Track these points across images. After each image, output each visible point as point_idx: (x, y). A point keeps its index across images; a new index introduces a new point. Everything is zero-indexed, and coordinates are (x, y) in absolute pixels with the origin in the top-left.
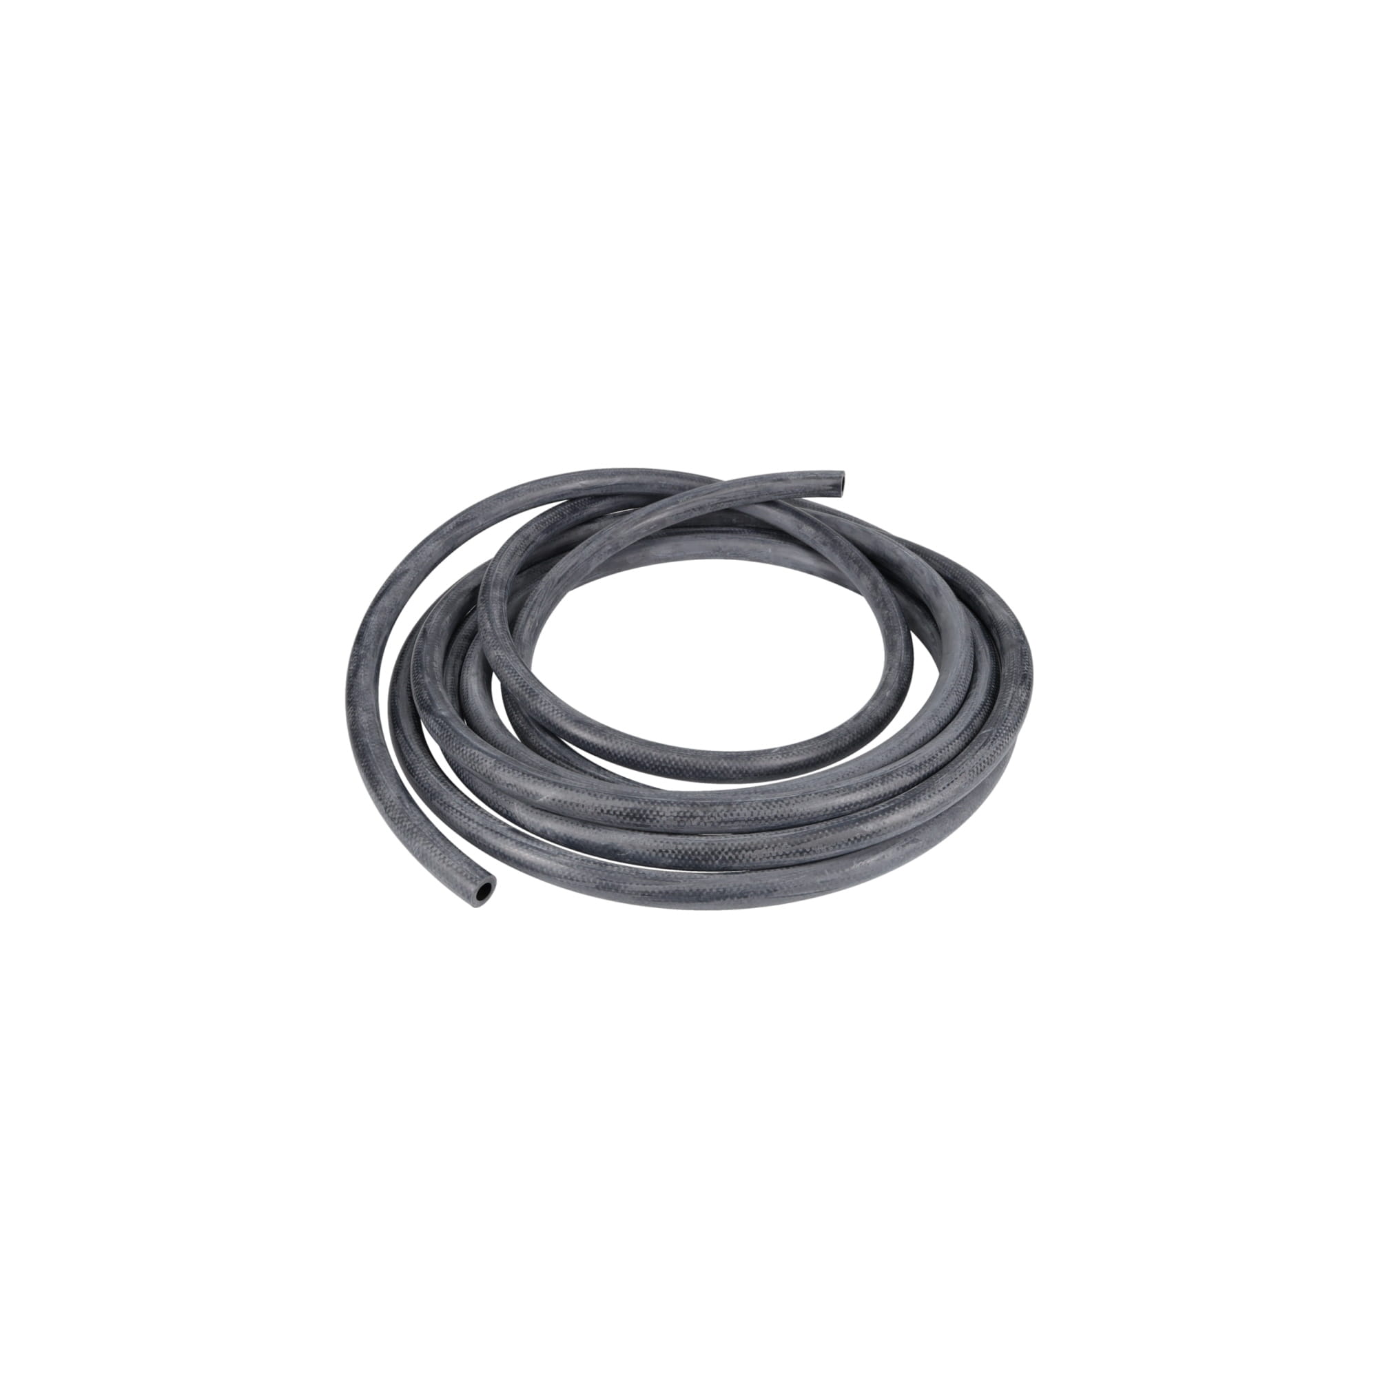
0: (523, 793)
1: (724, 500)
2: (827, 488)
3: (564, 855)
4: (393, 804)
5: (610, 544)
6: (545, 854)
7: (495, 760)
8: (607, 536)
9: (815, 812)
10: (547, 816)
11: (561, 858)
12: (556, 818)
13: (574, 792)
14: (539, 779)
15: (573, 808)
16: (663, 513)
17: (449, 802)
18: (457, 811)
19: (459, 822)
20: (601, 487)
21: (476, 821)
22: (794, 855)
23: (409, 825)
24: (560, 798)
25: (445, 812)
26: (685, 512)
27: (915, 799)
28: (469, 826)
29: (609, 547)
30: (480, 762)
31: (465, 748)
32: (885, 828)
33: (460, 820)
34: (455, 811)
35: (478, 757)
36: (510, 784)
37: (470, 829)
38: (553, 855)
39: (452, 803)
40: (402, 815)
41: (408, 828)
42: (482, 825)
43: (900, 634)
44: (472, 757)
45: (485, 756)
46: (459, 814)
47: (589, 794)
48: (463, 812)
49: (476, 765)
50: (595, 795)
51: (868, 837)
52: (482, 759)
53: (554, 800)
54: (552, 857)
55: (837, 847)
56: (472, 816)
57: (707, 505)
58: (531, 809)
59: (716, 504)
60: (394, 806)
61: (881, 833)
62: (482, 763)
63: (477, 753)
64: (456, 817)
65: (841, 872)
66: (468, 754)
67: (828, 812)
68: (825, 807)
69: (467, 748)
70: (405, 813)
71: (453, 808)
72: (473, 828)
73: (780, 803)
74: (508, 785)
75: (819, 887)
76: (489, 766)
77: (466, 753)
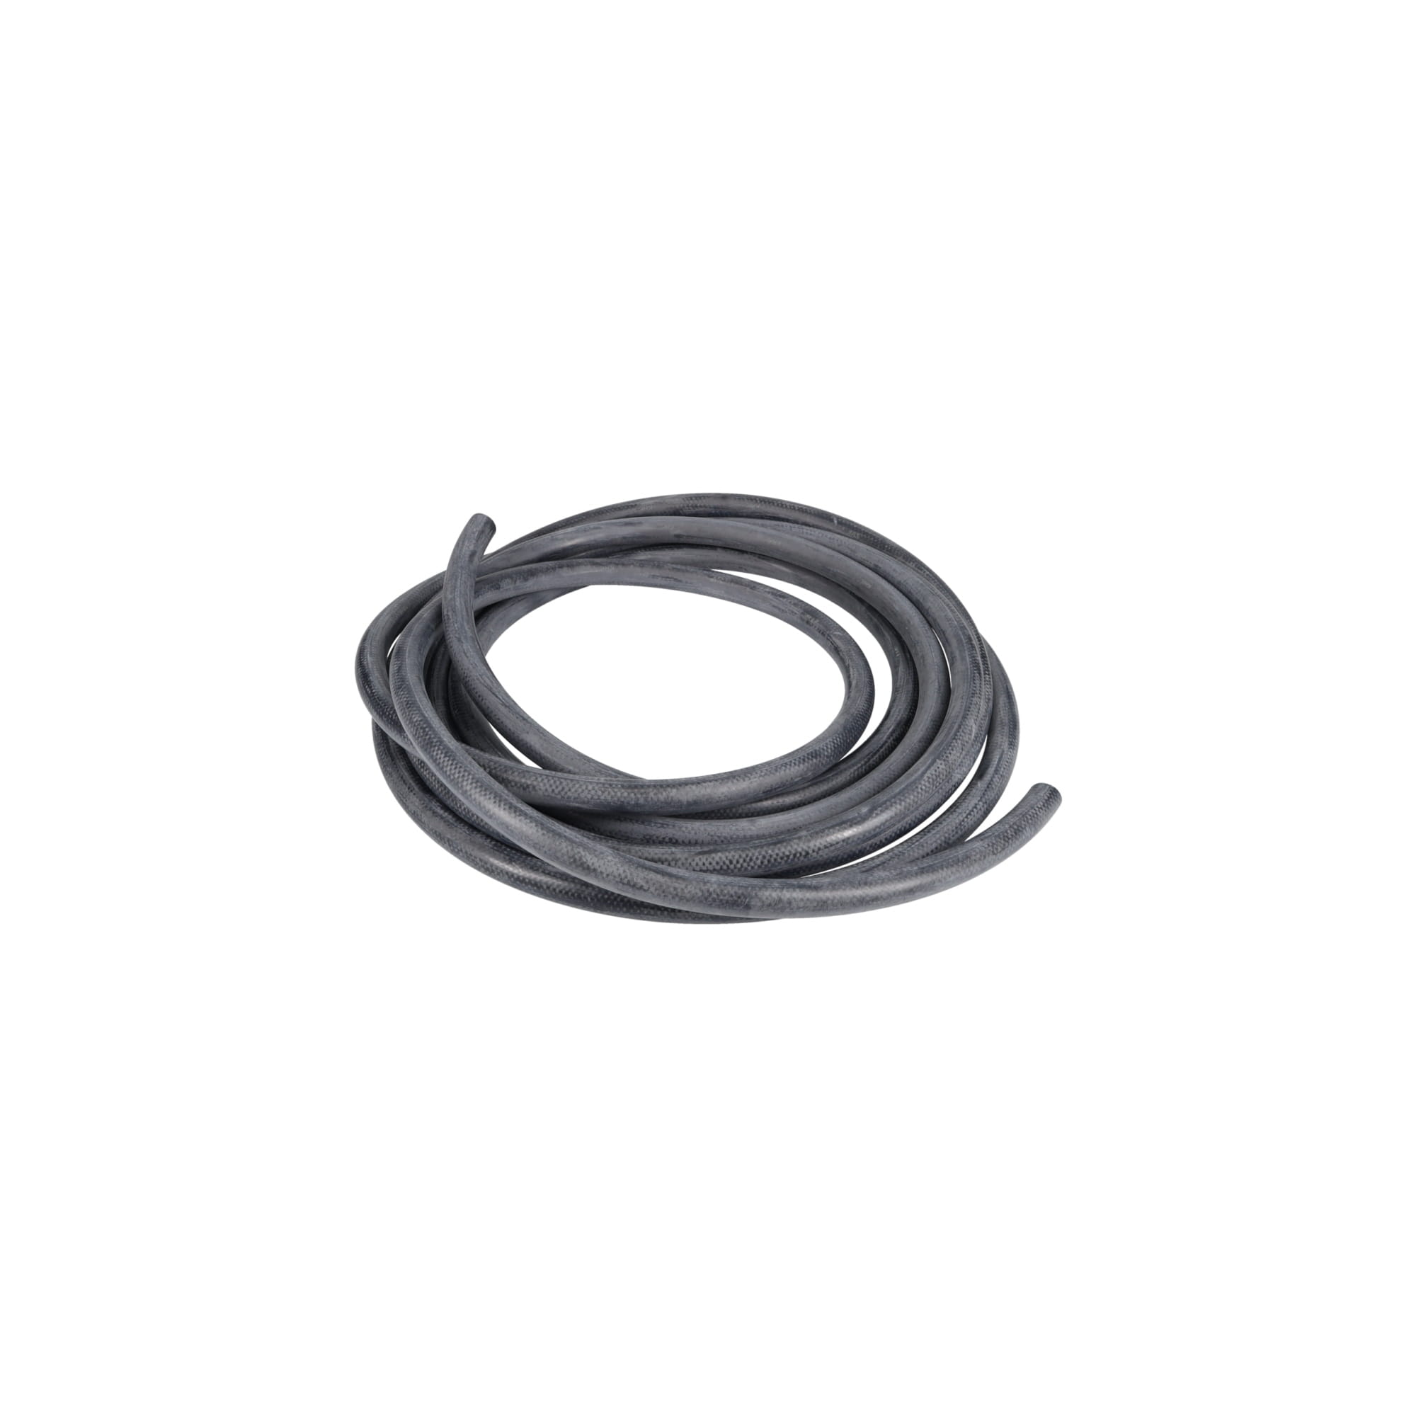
4: (991, 844)
17: (956, 824)
18: (967, 817)
21: (977, 802)
23: (1011, 832)
30: (937, 774)
31: (920, 786)
34: (966, 820)
35: (932, 775)
39: (957, 821)
40: (1002, 836)
41: (1014, 834)
42: (981, 798)
44: (931, 780)
45: (932, 768)
46: (969, 816)
48: (968, 812)
52: (936, 771)
56: (972, 804)
60: (993, 844)
62: (939, 772)
63: (928, 774)
66: (927, 784)
69: (920, 784)
70: (999, 835)
71: (963, 821)
76: (943, 766)
77: (925, 785)
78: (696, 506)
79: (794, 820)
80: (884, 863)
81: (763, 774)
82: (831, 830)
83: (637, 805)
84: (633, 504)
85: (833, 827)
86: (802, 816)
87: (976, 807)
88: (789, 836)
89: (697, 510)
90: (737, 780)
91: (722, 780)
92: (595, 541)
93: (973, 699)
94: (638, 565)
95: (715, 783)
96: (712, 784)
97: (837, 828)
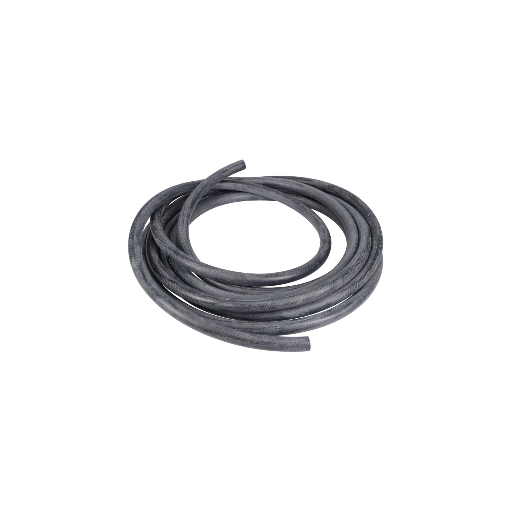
0: (290, 305)
3: (317, 316)
6: (312, 320)
7: (270, 301)
10: (299, 308)
11: (317, 318)
12: (302, 307)
13: (309, 293)
14: (293, 296)
15: (312, 299)
19: (272, 331)
21: (278, 326)
24: (306, 298)
25: (262, 331)
28: (277, 329)
33: (272, 329)
36: (284, 305)
37: (278, 330)
38: (314, 318)
47: (314, 290)
49: (264, 307)
50: (316, 290)
53: (304, 300)
54: (314, 319)
58: (290, 310)
64: (269, 329)
72: (279, 329)
74: (283, 306)
78: (331, 190)
79: (215, 292)
80: (222, 321)
81: (217, 271)
82: (210, 298)
83: (174, 258)
84: (311, 180)
85: (212, 298)
86: (219, 292)
87: (275, 327)
88: (198, 292)
89: (331, 191)
90: (206, 268)
91: (202, 265)
92: (286, 186)
94: (292, 200)
95: (199, 265)
96: (197, 264)
97: (213, 299)
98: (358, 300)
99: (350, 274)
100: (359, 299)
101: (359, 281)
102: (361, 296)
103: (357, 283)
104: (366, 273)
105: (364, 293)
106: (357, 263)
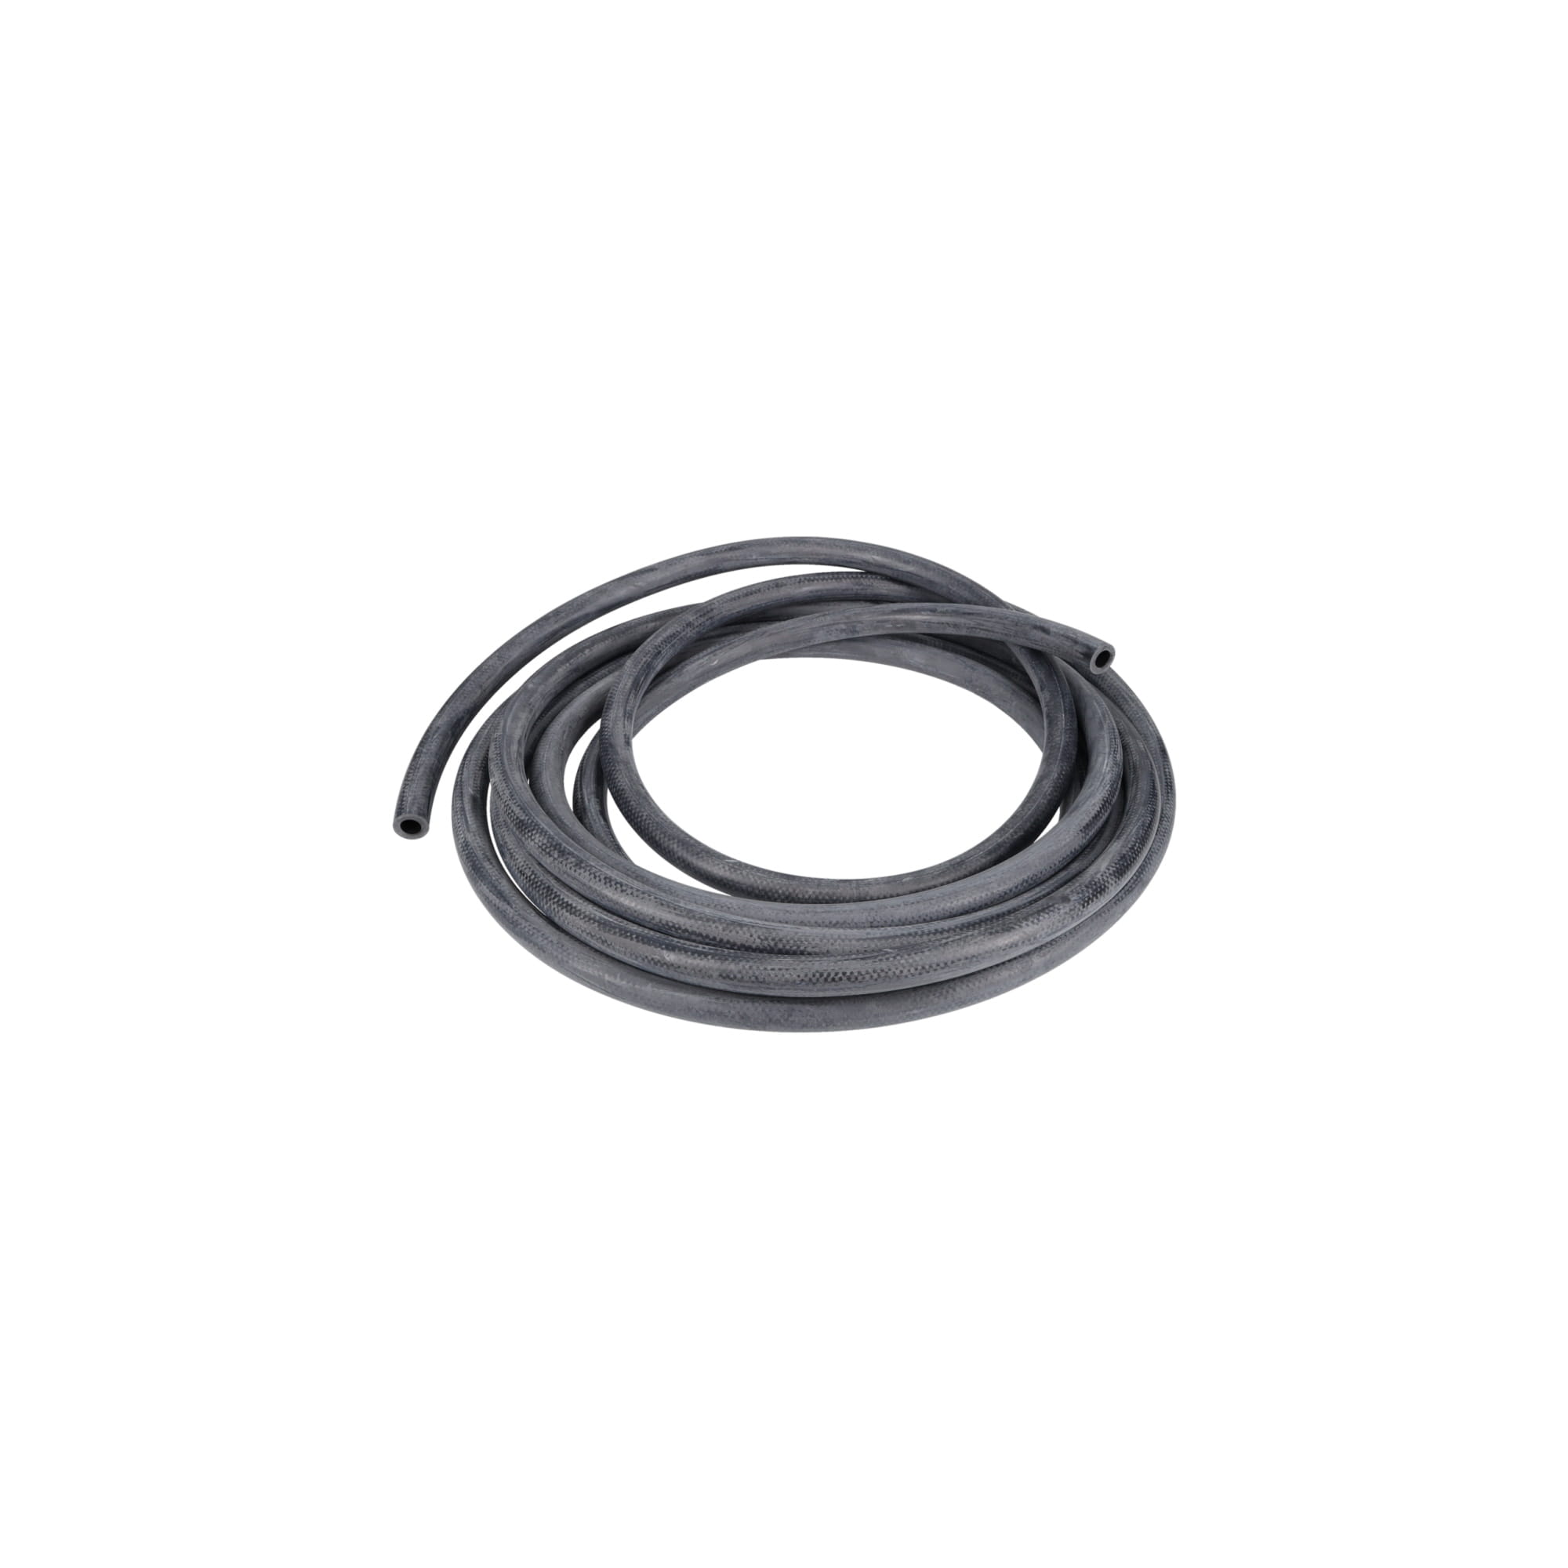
1: (981, 627)
2: (1079, 655)
5: (845, 623)
8: (847, 614)
9: (641, 914)
16: (922, 617)
20: (892, 569)
22: (597, 939)
26: (938, 623)
27: (733, 960)
29: (843, 627)
32: (686, 968)
43: (1001, 837)
51: (665, 966)
55: (634, 957)
57: (963, 625)
59: (972, 628)
61: (679, 970)
65: (631, 984)
67: (654, 922)
68: (653, 915)
73: (618, 886)
75: (604, 985)
93: (508, 792)
98: (516, 918)
99: (564, 863)
100: (520, 921)
101: (560, 903)
102: (530, 926)
103: (556, 900)
104: (590, 919)
105: (539, 931)
106: (605, 878)
